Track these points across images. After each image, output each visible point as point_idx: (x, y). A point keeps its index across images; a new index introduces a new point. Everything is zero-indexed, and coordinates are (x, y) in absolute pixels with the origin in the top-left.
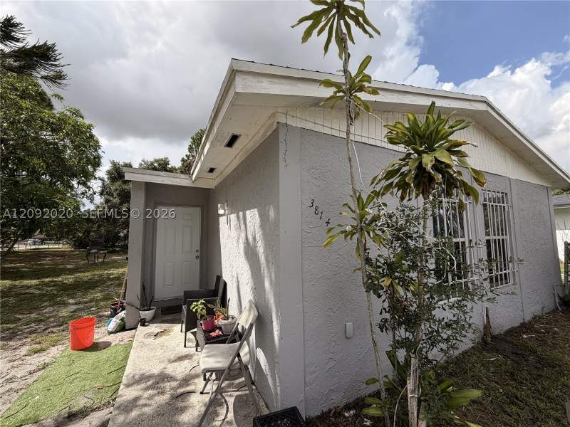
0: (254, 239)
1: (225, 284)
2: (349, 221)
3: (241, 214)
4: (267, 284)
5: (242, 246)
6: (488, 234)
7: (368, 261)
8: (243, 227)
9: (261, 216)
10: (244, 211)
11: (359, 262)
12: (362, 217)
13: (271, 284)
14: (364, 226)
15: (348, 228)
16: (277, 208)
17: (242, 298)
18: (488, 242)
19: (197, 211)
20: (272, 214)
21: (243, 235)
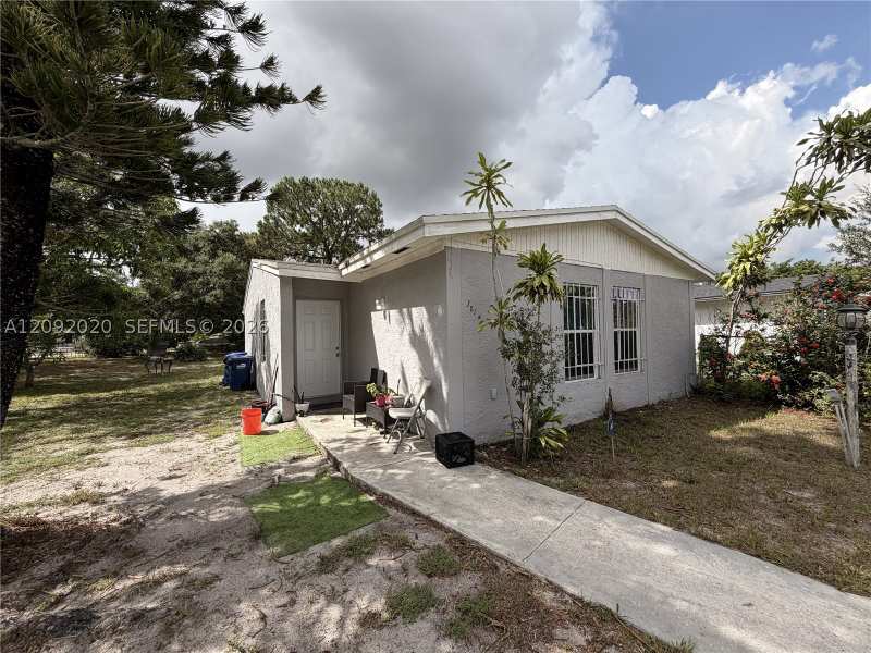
0: (422, 330)
1: (385, 374)
2: (494, 316)
3: (405, 310)
4: (436, 362)
5: (406, 338)
6: (616, 327)
7: (505, 341)
8: (407, 321)
9: (428, 312)
10: (409, 307)
11: (499, 344)
12: (501, 314)
13: (440, 360)
14: (502, 320)
15: (493, 321)
16: (445, 308)
17: (408, 380)
18: (616, 333)
19: (336, 306)
20: (440, 311)
21: (409, 328)
